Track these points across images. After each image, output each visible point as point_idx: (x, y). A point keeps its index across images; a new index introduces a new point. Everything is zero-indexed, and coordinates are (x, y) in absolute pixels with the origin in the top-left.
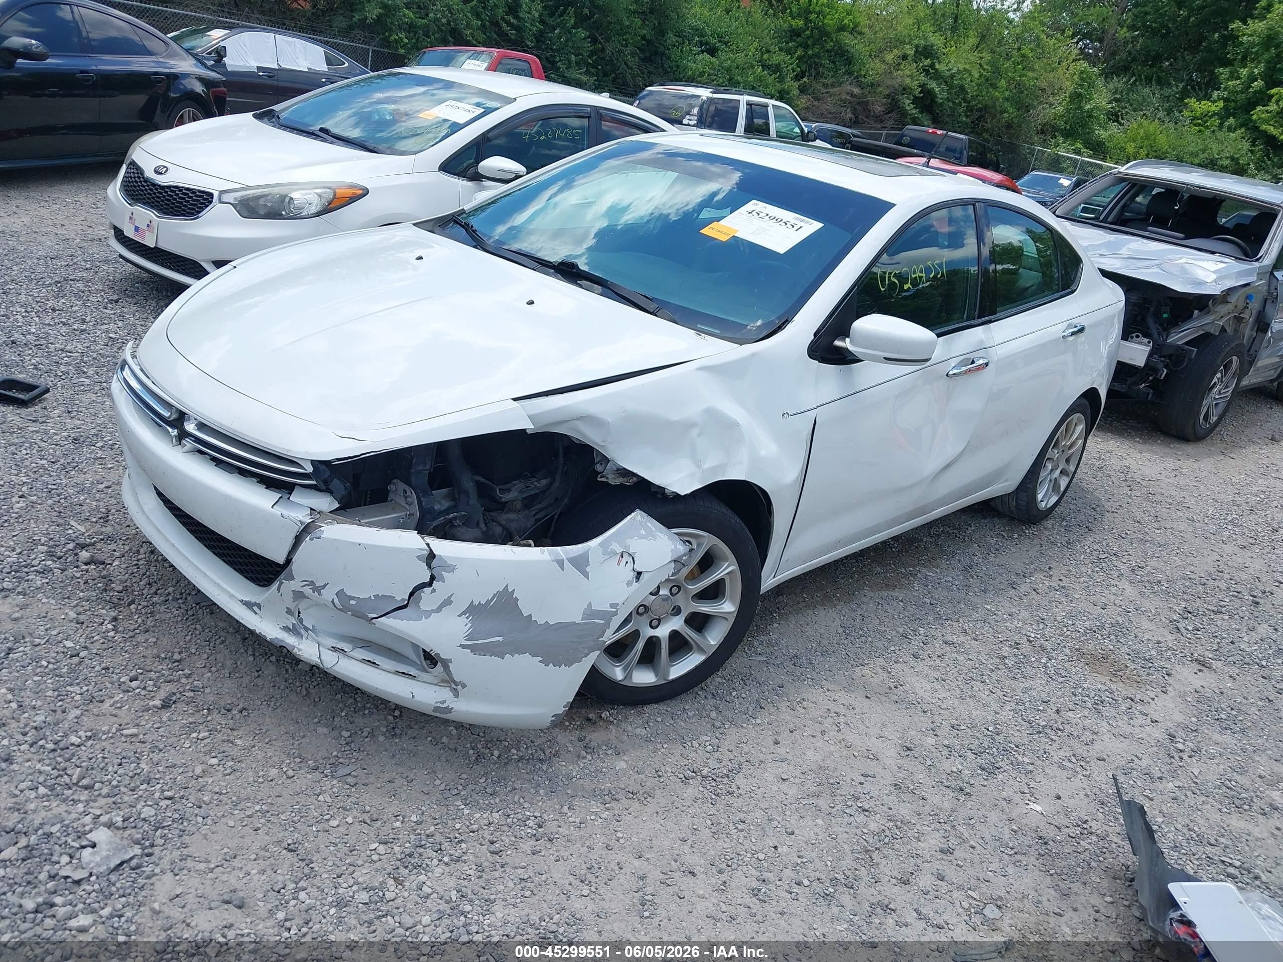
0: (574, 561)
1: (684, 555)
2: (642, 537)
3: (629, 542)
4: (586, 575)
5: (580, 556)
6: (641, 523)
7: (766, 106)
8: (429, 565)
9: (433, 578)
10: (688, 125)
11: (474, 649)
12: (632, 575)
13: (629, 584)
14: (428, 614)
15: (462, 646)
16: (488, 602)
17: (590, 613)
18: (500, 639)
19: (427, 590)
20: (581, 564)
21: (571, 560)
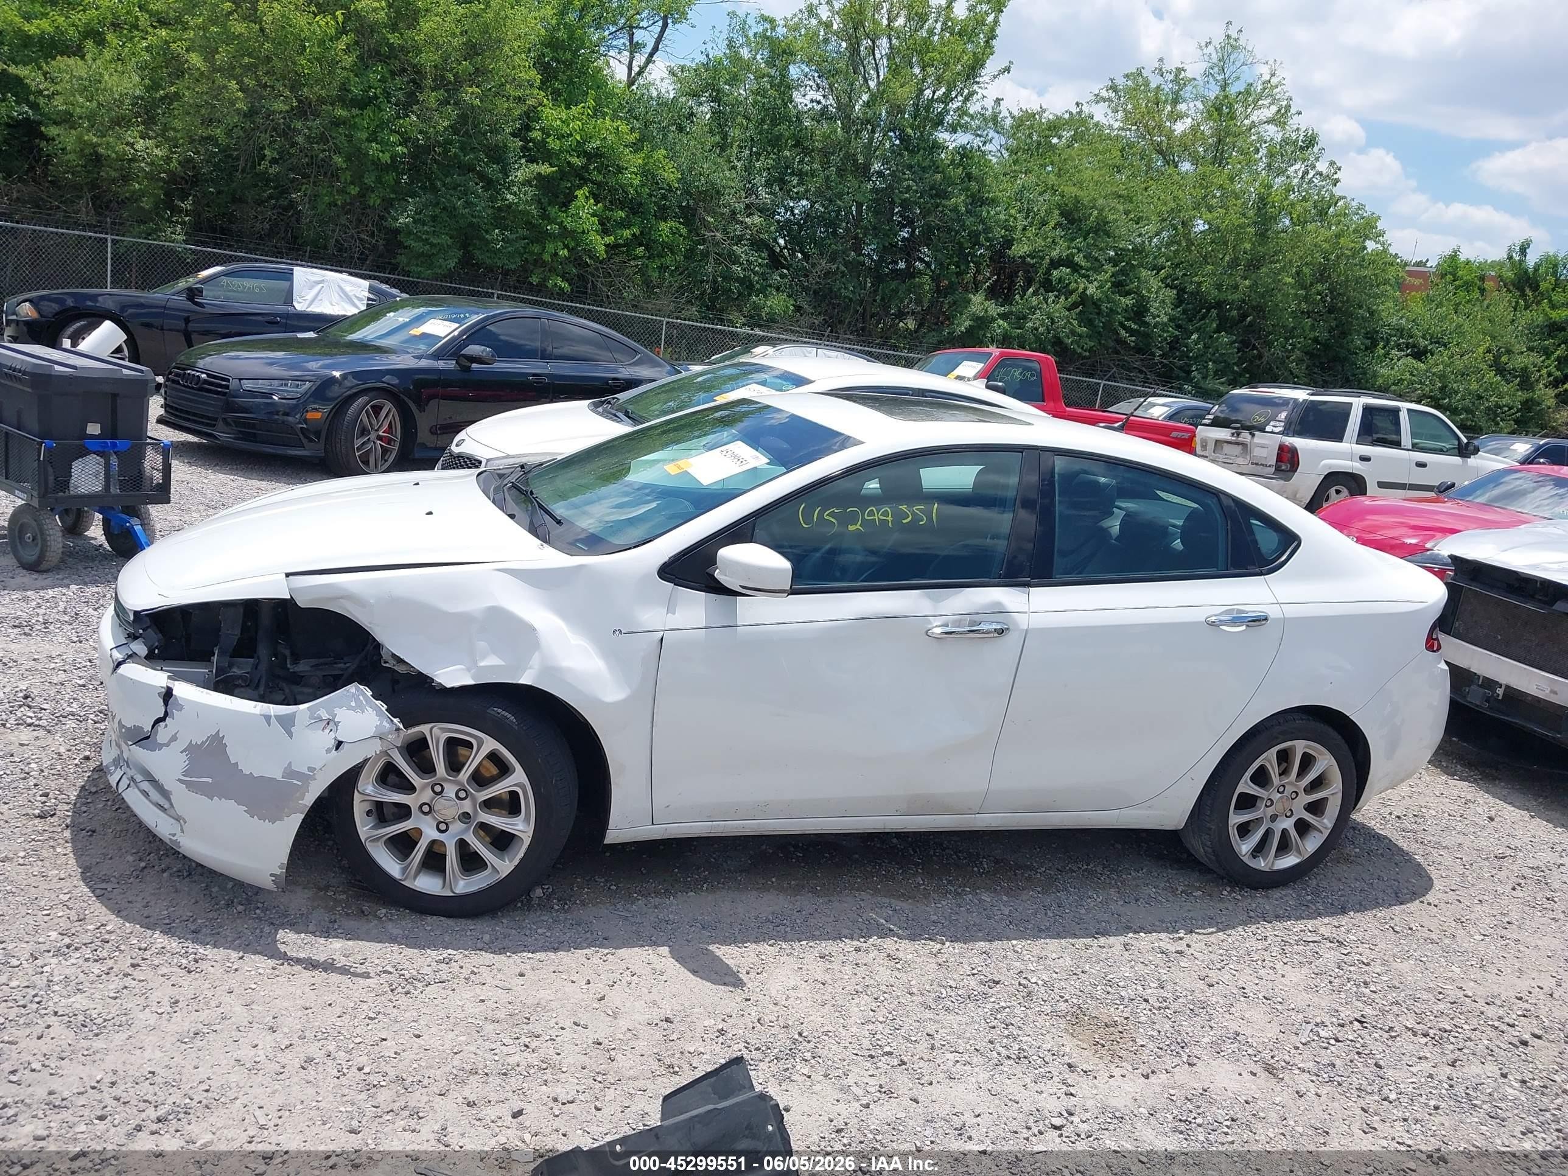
0: (280, 719)
1: (390, 733)
2: (350, 708)
3: (337, 710)
4: (290, 735)
5: (287, 715)
6: (354, 694)
7: (1396, 412)
8: (166, 703)
9: (166, 714)
10: (1272, 432)
11: (189, 785)
12: (332, 743)
13: (328, 751)
14: (160, 746)
15: (179, 780)
16: (203, 743)
17: (290, 773)
18: (210, 780)
19: (162, 724)
20: (287, 723)
21: (278, 718)
